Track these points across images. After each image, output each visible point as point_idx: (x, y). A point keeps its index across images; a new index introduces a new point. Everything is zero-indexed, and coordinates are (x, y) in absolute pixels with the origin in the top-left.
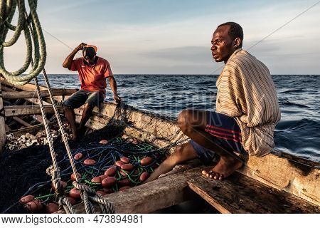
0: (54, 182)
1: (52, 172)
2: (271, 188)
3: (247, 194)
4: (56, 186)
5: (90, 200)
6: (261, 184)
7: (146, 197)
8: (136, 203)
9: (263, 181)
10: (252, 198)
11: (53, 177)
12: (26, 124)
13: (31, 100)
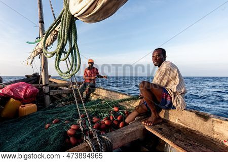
0: (81, 127)
1: (80, 122)
2: (188, 128)
3: (177, 132)
4: (82, 130)
5: (99, 137)
6: (182, 126)
7: (126, 134)
8: (122, 138)
9: (182, 124)
10: (180, 134)
11: (80, 125)
12: (58, 99)
13: (61, 87)
